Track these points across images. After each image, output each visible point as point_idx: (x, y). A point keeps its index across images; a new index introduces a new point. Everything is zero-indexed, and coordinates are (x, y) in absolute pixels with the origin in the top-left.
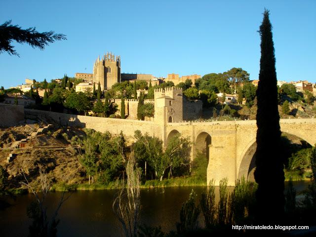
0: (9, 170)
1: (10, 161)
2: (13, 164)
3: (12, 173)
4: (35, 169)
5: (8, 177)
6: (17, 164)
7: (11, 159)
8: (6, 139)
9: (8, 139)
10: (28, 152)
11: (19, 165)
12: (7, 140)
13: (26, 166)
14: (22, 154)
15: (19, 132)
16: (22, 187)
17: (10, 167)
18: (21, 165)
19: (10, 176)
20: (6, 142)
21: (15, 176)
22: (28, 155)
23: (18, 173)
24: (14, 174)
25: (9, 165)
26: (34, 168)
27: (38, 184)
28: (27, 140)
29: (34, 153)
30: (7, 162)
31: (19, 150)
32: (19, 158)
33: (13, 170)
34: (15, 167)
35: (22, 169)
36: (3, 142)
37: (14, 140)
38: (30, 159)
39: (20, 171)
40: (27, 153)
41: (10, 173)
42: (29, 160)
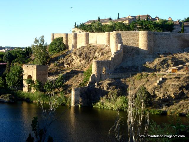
0: (156, 93)
1: (158, 84)
2: (161, 87)
3: (160, 95)
4: (179, 94)
5: (155, 98)
6: (164, 87)
7: (161, 83)
8: (164, 64)
9: (166, 64)
10: (178, 78)
11: (166, 88)
12: (165, 66)
13: (171, 90)
14: (171, 79)
15: (180, 58)
16: (163, 109)
17: (158, 89)
18: (167, 88)
19: (158, 98)
20: (163, 68)
21: (162, 98)
22: (177, 79)
23: (164, 96)
24: (161, 96)
25: (157, 87)
26: (179, 92)
27: (178, 108)
28: (184, 66)
29: (183, 79)
30: (156, 84)
31: (170, 75)
32: (168, 82)
33: (160, 92)
34: (162, 90)
35: (168, 93)
36: (160, 67)
37: (172, 65)
38: (177, 84)
39: (166, 95)
40: (176, 78)
41: (157, 95)
42: (175, 85)
